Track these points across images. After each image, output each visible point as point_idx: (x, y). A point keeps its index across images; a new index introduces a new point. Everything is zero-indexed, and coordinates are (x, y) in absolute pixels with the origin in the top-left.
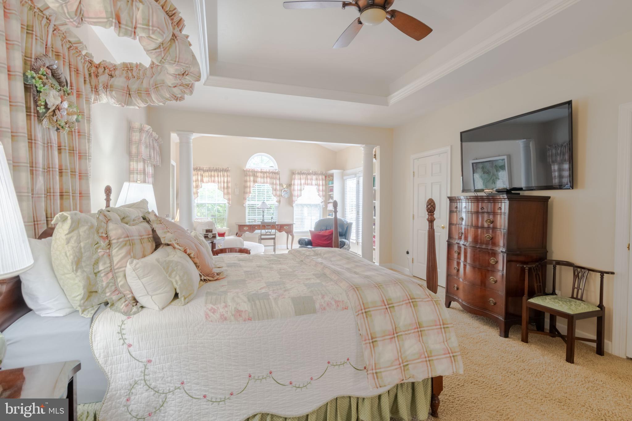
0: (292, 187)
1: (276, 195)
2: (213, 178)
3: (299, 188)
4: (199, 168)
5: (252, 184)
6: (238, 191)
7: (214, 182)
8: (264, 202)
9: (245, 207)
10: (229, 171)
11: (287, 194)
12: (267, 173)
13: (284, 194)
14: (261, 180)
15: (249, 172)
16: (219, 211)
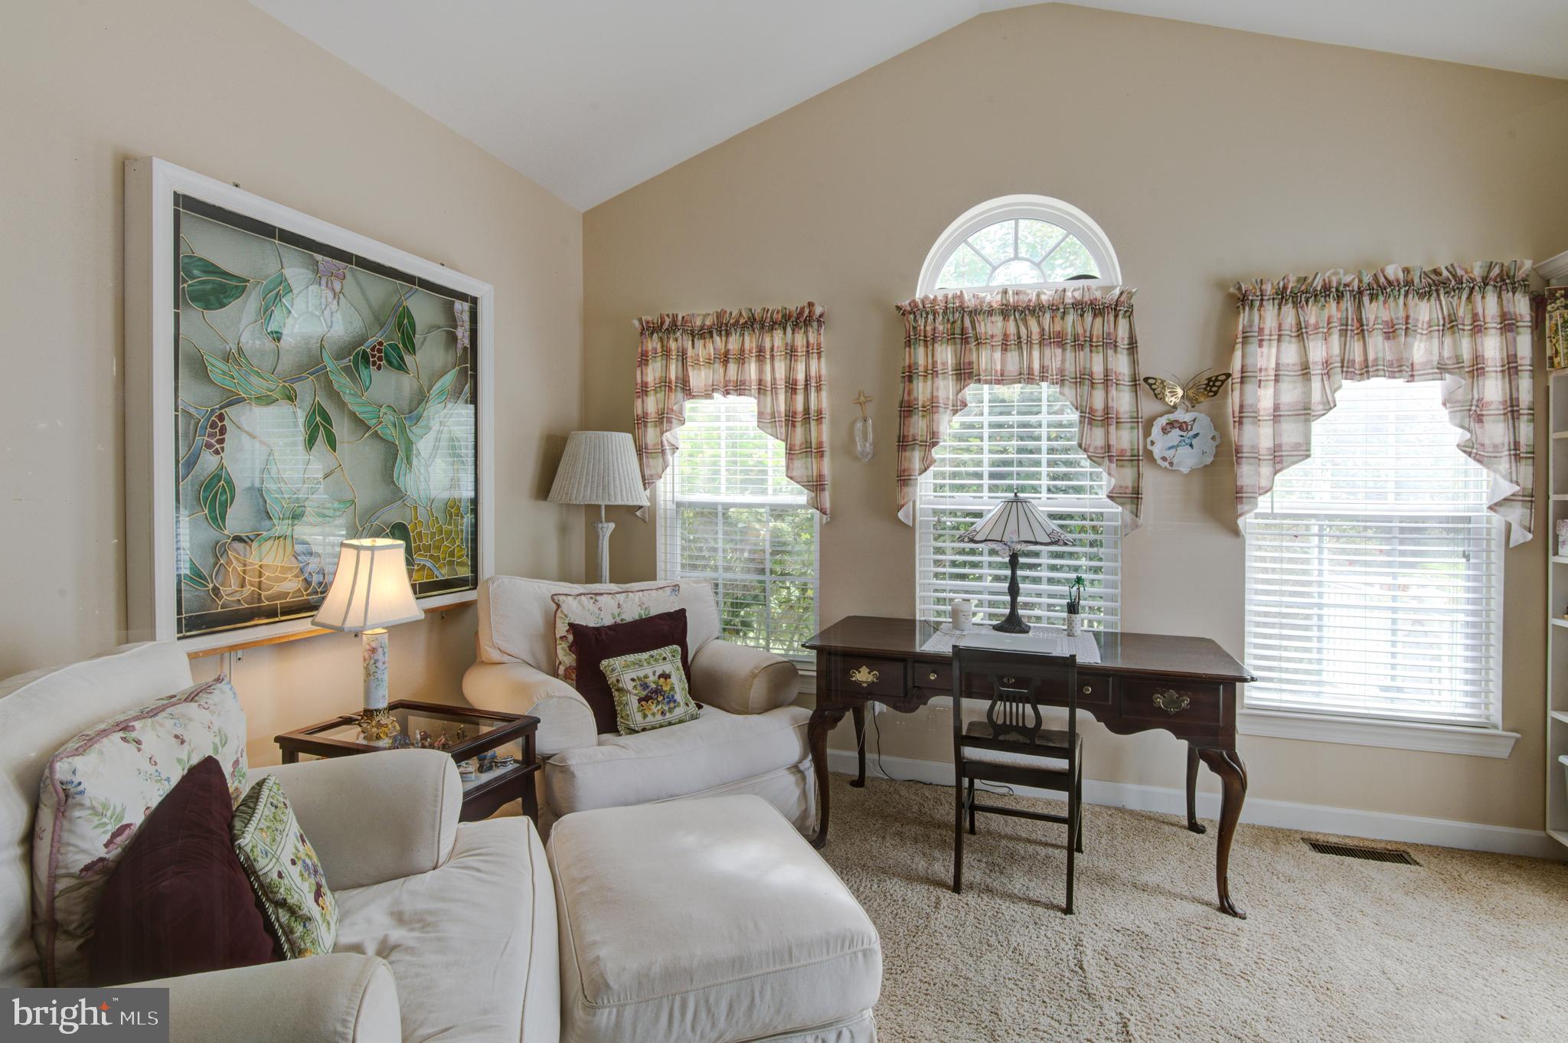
0: (1233, 400)
1: (1107, 455)
4: (668, 321)
5: (945, 388)
6: (870, 436)
7: (739, 388)
8: (1017, 500)
10: (815, 324)
11: (1191, 446)
12: (1048, 316)
13: (1170, 448)
14: (1003, 362)
15: (931, 317)
16: (785, 544)
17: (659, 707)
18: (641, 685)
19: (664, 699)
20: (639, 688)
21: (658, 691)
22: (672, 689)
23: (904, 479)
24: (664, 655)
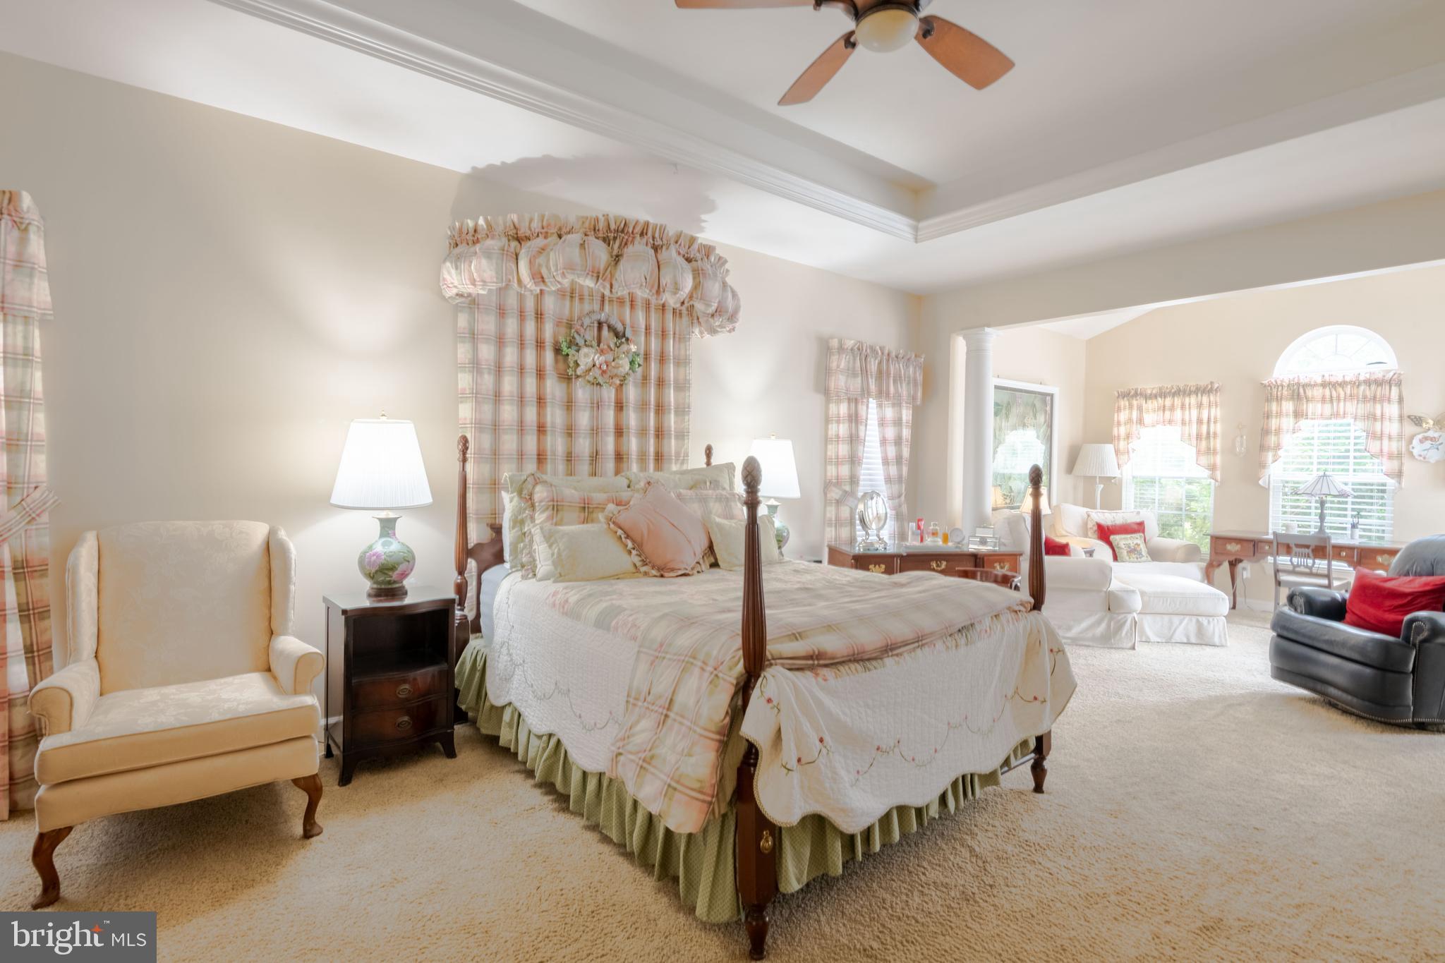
1: (1380, 454)
2: (1167, 413)
4: (1133, 392)
5: (1287, 422)
6: (1245, 445)
7: (1171, 422)
8: (1325, 475)
9: (1266, 490)
10: (1214, 392)
11: (1437, 449)
12: (1349, 387)
13: (1424, 450)
14: (1322, 409)
15: (1280, 388)
16: (1194, 496)
17: (1135, 555)
18: (1129, 546)
19: (1137, 553)
21: (1134, 549)
22: (1141, 550)
23: (1263, 466)
24: (1136, 537)
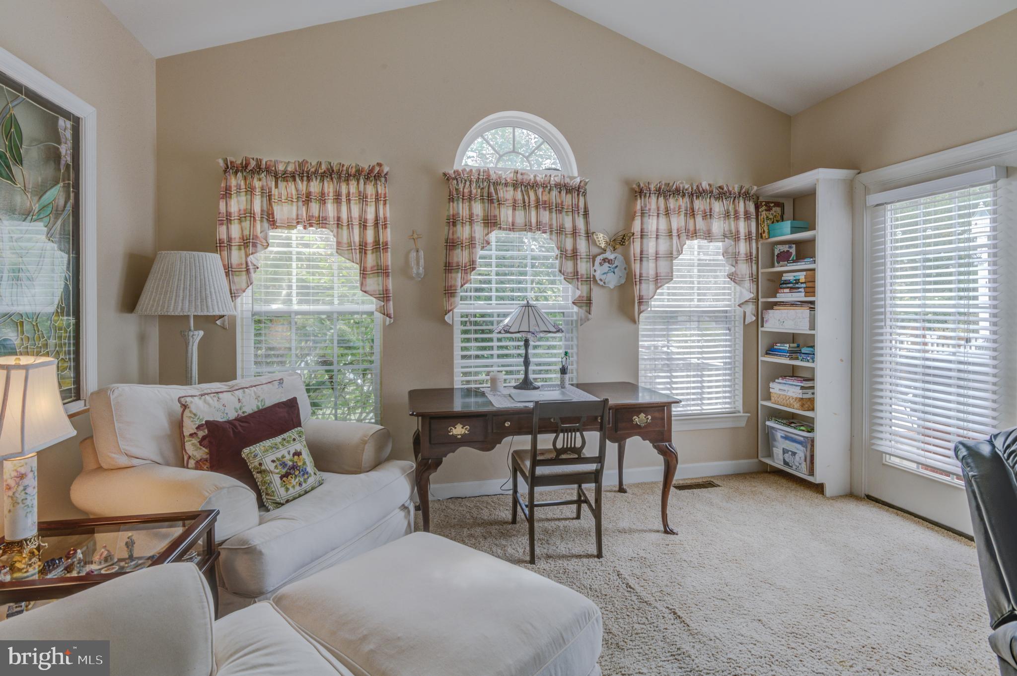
0: (635, 248)
1: (574, 277)
2: (315, 207)
3: (663, 246)
4: (253, 164)
5: (479, 230)
6: (422, 262)
7: (321, 222)
8: (529, 306)
9: (450, 327)
10: (383, 179)
11: (614, 272)
12: (541, 190)
13: (604, 274)
14: (514, 216)
15: (468, 183)
17: (297, 480)
18: (281, 465)
19: (300, 472)
20: (280, 467)
21: (294, 467)
22: (304, 463)
23: (450, 292)
24: (293, 437)
